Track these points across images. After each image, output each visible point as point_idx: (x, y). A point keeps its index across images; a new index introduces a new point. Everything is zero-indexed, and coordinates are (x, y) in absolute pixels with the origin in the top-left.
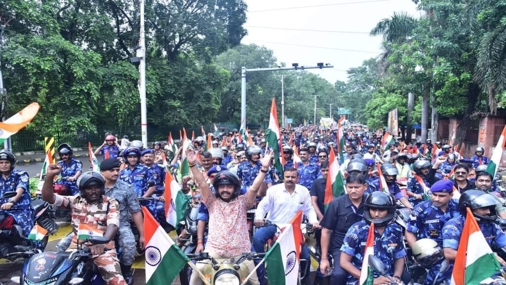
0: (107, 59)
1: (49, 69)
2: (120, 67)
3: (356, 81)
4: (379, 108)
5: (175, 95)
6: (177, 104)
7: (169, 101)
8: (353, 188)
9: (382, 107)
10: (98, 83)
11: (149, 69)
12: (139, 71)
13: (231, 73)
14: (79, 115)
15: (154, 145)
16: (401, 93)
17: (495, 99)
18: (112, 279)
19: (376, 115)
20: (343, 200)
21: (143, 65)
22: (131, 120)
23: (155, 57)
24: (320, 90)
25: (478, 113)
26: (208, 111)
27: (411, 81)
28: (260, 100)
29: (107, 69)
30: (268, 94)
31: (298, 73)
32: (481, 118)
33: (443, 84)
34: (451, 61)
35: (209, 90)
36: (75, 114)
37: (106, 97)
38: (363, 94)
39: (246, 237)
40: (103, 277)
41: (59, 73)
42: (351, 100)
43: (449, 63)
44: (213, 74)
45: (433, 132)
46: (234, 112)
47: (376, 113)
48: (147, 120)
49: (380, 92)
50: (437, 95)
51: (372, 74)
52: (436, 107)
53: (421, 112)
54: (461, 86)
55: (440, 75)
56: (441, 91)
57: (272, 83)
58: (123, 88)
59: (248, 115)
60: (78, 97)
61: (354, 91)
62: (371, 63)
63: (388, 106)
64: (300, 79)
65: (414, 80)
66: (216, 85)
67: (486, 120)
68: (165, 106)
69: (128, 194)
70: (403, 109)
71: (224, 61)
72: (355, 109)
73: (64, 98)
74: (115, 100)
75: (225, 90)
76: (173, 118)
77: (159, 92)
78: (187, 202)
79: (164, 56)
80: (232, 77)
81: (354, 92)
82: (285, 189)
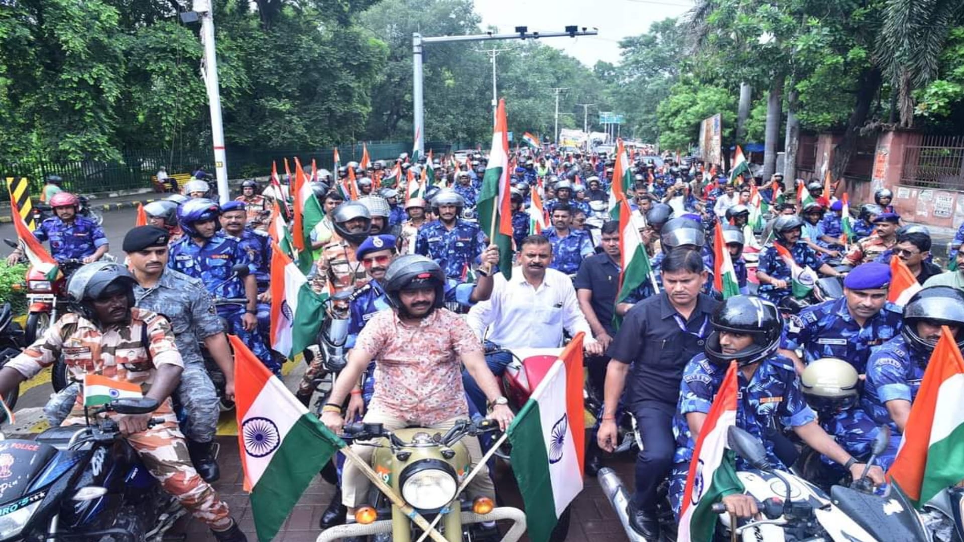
0: (132, 18)
1: (5, 36)
2: (161, 34)
3: (637, 62)
4: (682, 112)
5: (280, 89)
6: (284, 106)
7: (268, 101)
8: (679, 283)
9: (688, 111)
10: (117, 65)
11: (222, 37)
12: (202, 42)
13: (390, 46)
14: (82, 129)
15: (242, 187)
16: (726, 86)
17: (912, 98)
18: (170, 475)
19: (677, 126)
20: (657, 304)
21: (208, 28)
22: (193, 138)
23: (233, 14)
24: (566, 78)
25: (876, 124)
26: (349, 119)
27: (750, 62)
28: (450, 97)
29: (134, 39)
30: (464, 85)
31: (521, 47)
32: (880, 133)
33: (812, 70)
34: (831, 24)
35: (347, 78)
36: (72, 128)
37: (136, 95)
38: (650, 87)
39: (458, 386)
40: (151, 472)
41: (30, 44)
42: (625, 98)
43: (828, 29)
44: (355, 48)
45: (788, 158)
46: (397, 120)
47: (677, 122)
48: (225, 138)
49: (686, 82)
50: (800, 90)
51: (667, 49)
52: (795, 112)
53: (765, 121)
54: (845, 73)
55: (809, 50)
56: (807, 82)
57: (472, 64)
58: (170, 74)
59: (427, 126)
60: (75, 93)
61: (632, 80)
62: (666, 27)
63: (701, 110)
64: (526, 57)
65: (757, 61)
66: (362, 70)
67: (890, 136)
68: (260, 109)
69: (192, 298)
70: (730, 115)
71: (374, 21)
72: (633, 115)
73: (46, 97)
74: (155, 100)
75: (380, 78)
76: (278, 132)
77: (244, 85)
78: (321, 306)
79: (253, 12)
80: (393, 53)
81: (630, 83)
82: (524, 280)
